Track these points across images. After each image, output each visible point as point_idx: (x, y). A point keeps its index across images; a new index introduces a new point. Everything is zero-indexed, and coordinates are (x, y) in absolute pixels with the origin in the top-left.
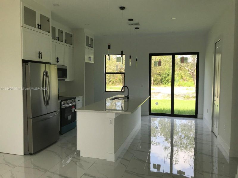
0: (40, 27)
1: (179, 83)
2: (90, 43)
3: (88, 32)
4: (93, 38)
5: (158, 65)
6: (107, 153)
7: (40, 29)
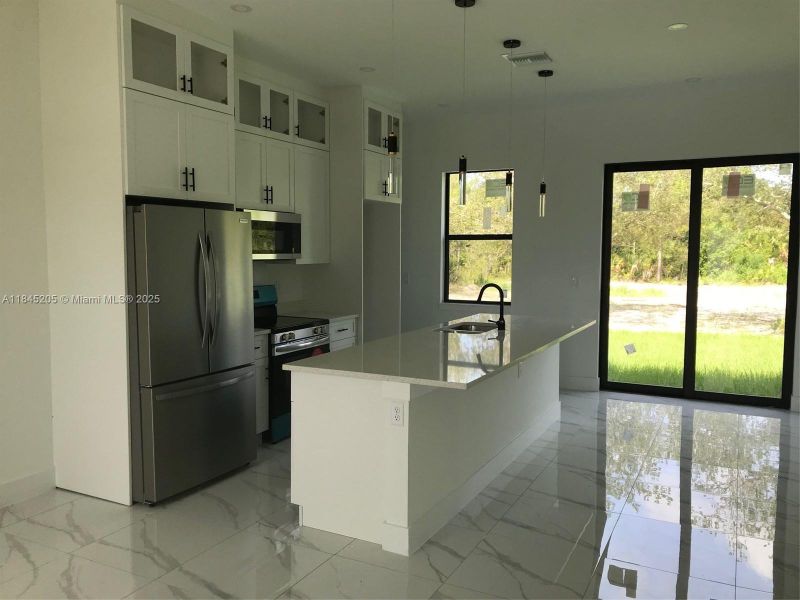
0: (190, 86)
1: (761, 271)
2: (385, 134)
3: (381, 96)
4: (399, 116)
5: (636, 206)
6: (385, 522)
7: (191, 91)
